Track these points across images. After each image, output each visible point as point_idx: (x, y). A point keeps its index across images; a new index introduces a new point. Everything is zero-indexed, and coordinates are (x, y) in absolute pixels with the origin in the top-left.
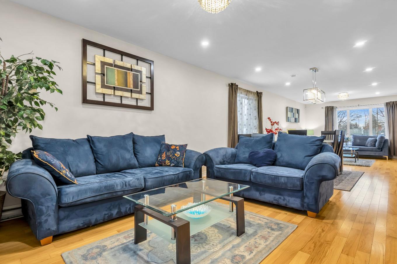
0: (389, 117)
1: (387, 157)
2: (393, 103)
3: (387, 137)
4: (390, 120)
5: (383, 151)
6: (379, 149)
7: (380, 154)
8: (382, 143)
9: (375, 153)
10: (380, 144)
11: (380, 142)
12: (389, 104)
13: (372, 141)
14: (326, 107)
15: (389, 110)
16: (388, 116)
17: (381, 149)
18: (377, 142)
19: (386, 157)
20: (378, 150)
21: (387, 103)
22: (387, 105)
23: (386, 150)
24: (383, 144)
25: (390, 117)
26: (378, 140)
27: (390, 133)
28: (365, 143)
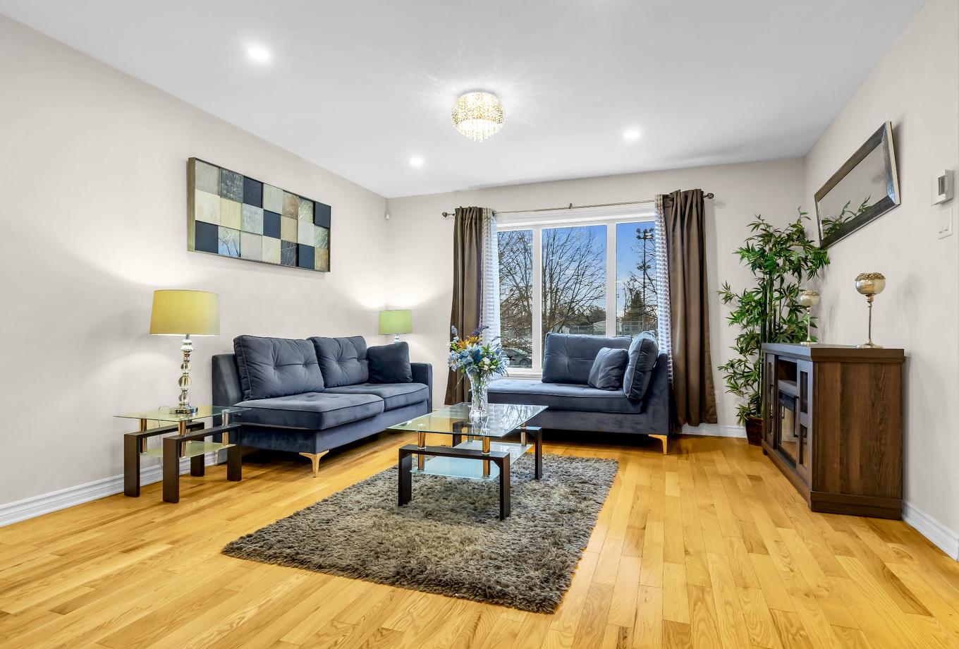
0: (671, 257)
1: (664, 438)
2: (686, 198)
3: (663, 347)
4: (675, 270)
5: (651, 409)
6: (633, 400)
7: (639, 427)
8: (644, 372)
9: (620, 423)
10: (637, 380)
11: (640, 369)
12: (673, 200)
13: (610, 361)
14: (456, 210)
15: (671, 230)
16: (668, 246)
17: (640, 401)
18: (629, 368)
19: (659, 441)
20: (632, 409)
21: (665, 197)
22: (665, 207)
23: (660, 406)
24: (648, 376)
25: (674, 258)
26: (634, 359)
27: (673, 327)
28: (588, 374)
